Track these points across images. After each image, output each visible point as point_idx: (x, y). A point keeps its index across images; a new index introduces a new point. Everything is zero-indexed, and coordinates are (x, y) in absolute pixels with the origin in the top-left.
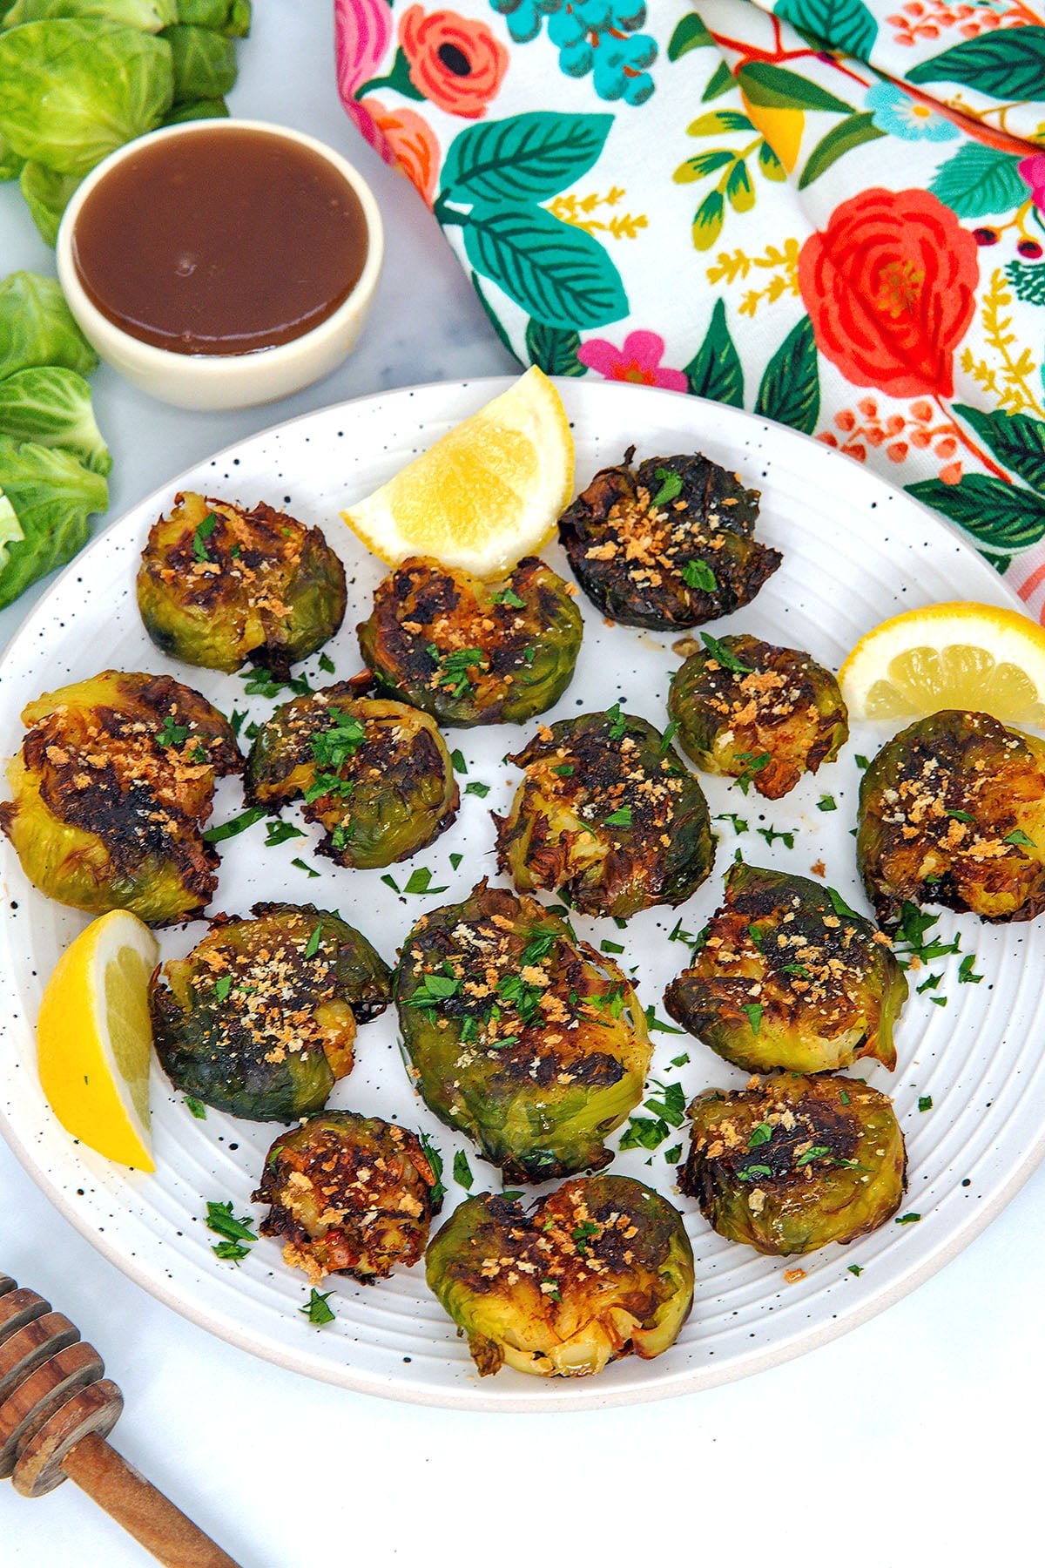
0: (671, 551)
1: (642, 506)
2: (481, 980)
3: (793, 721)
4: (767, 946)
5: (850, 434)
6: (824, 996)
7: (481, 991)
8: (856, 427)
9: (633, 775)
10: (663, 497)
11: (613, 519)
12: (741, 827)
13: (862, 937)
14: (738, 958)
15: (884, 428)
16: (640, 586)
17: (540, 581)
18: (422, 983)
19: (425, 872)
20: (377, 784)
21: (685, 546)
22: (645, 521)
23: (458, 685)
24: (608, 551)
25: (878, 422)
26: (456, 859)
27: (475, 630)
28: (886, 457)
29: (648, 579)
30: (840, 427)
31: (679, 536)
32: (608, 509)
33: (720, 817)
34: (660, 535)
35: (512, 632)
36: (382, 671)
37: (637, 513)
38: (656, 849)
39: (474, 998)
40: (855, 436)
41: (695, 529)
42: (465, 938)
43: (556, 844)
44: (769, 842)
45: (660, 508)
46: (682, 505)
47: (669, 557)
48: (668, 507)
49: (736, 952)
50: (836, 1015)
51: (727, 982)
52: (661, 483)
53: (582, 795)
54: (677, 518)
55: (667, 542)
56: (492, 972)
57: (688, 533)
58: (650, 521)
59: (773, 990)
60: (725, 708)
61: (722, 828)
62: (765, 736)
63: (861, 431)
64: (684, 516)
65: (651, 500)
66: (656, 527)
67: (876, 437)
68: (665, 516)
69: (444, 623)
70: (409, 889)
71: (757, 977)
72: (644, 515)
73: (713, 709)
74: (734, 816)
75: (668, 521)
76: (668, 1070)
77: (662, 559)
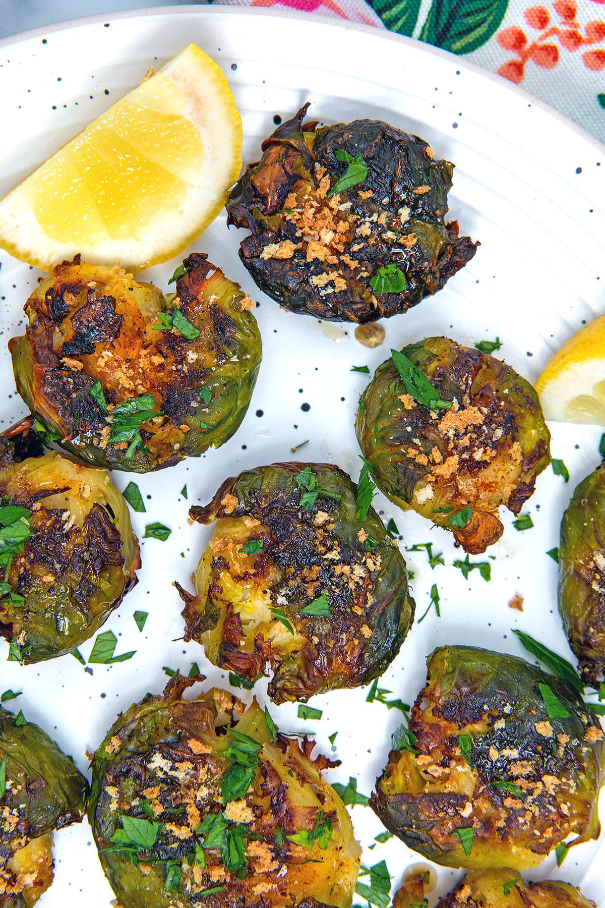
0: (356, 248)
1: (322, 193)
2: (181, 819)
3: (496, 465)
4: (476, 758)
5: (542, 33)
6: (537, 814)
7: (183, 833)
8: (550, 26)
9: (329, 556)
10: (345, 183)
11: (289, 210)
12: (435, 560)
13: (575, 742)
14: (447, 770)
15: (582, 33)
16: (323, 293)
17: (212, 299)
18: (119, 825)
19: (109, 637)
20: (51, 589)
21: (372, 241)
22: (326, 211)
23: (129, 444)
24: (286, 250)
25: (576, 26)
26: (140, 618)
27: (143, 363)
28: (581, 63)
29: (331, 284)
30: (530, 24)
31: (365, 230)
32: (283, 197)
33: (415, 548)
34: (343, 226)
35: (185, 369)
36: (43, 423)
37: (315, 199)
38: (356, 642)
39: (177, 839)
40: (547, 35)
41: (383, 220)
42: (161, 769)
43: (250, 651)
44: (465, 574)
45: (342, 193)
46: (366, 195)
47: (353, 256)
48: (351, 194)
49: (444, 765)
50: (549, 834)
51: (436, 799)
52: (344, 166)
53: (274, 575)
54: (361, 209)
55: (352, 237)
56: (192, 810)
57: (375, 225)
58: (331, 209)
59: (485, 807)
60: (423, 460)
61: (417, 561)
62: (466, 485)
63: (554, 31)
64: (369, 207)
65: (332, 184)
66: (339, 217)
67: (572, 41)
68: (348, 205)
69: (108, 354)
70: (94, 658)
71: (468, 791)
72: (324, 203)
73: (412, 460)
74: (428, 546)
75: (352, 210)
76: (372, 847)
77: (346, 259)
